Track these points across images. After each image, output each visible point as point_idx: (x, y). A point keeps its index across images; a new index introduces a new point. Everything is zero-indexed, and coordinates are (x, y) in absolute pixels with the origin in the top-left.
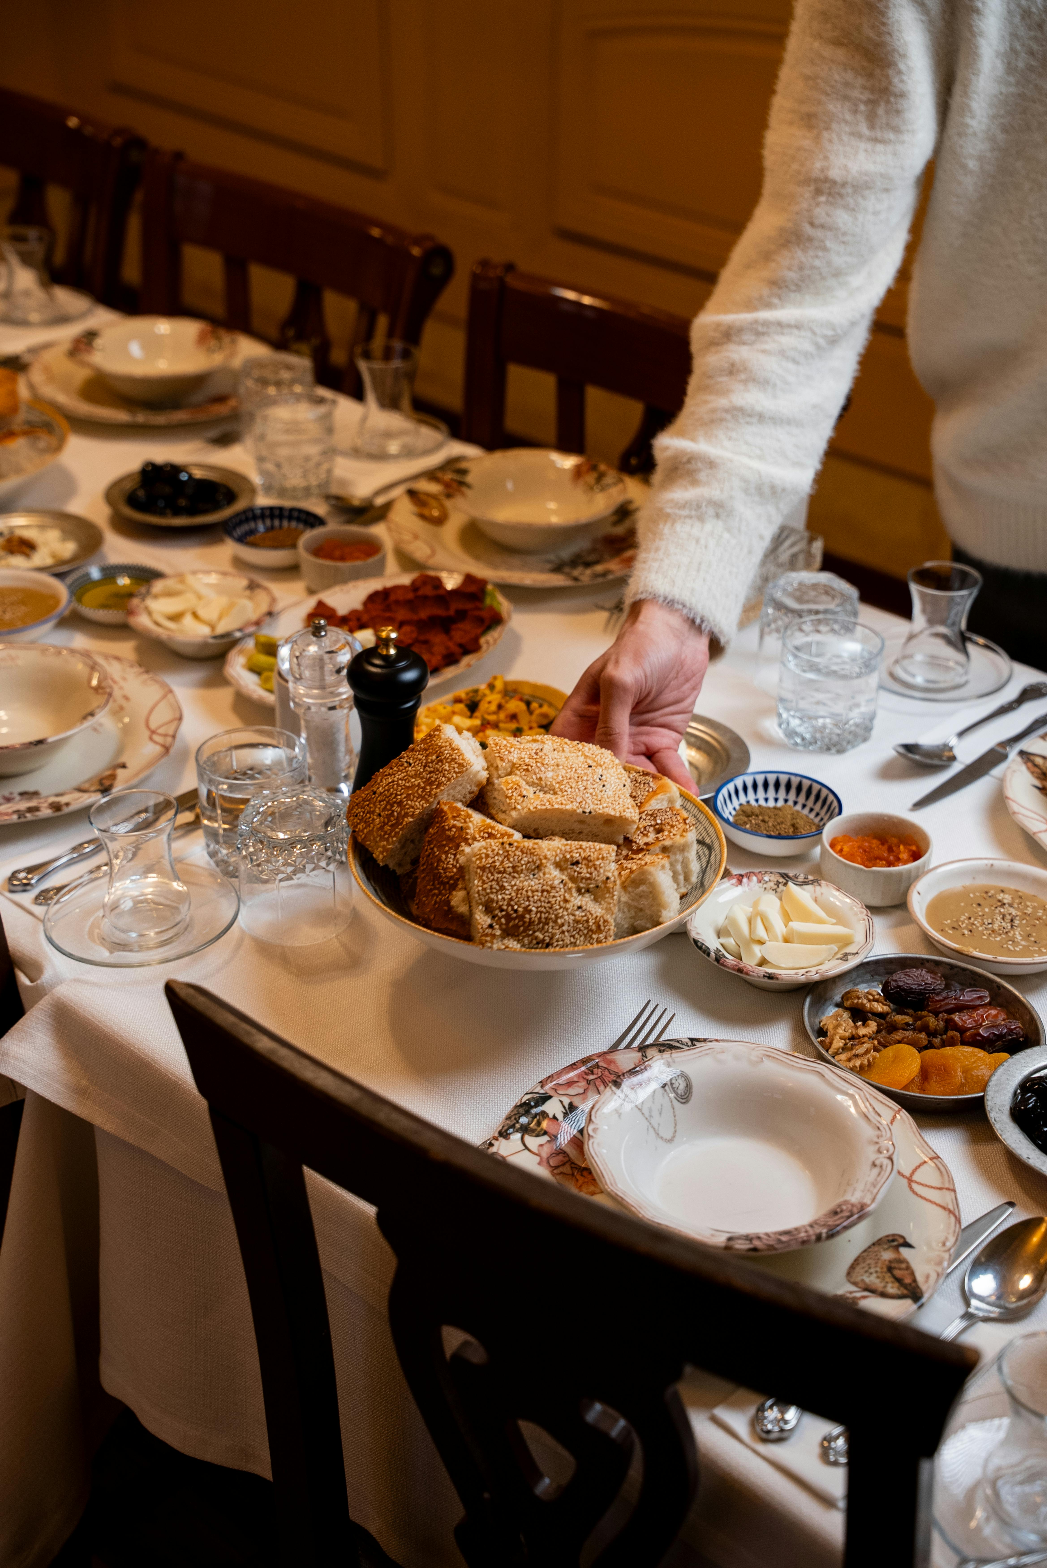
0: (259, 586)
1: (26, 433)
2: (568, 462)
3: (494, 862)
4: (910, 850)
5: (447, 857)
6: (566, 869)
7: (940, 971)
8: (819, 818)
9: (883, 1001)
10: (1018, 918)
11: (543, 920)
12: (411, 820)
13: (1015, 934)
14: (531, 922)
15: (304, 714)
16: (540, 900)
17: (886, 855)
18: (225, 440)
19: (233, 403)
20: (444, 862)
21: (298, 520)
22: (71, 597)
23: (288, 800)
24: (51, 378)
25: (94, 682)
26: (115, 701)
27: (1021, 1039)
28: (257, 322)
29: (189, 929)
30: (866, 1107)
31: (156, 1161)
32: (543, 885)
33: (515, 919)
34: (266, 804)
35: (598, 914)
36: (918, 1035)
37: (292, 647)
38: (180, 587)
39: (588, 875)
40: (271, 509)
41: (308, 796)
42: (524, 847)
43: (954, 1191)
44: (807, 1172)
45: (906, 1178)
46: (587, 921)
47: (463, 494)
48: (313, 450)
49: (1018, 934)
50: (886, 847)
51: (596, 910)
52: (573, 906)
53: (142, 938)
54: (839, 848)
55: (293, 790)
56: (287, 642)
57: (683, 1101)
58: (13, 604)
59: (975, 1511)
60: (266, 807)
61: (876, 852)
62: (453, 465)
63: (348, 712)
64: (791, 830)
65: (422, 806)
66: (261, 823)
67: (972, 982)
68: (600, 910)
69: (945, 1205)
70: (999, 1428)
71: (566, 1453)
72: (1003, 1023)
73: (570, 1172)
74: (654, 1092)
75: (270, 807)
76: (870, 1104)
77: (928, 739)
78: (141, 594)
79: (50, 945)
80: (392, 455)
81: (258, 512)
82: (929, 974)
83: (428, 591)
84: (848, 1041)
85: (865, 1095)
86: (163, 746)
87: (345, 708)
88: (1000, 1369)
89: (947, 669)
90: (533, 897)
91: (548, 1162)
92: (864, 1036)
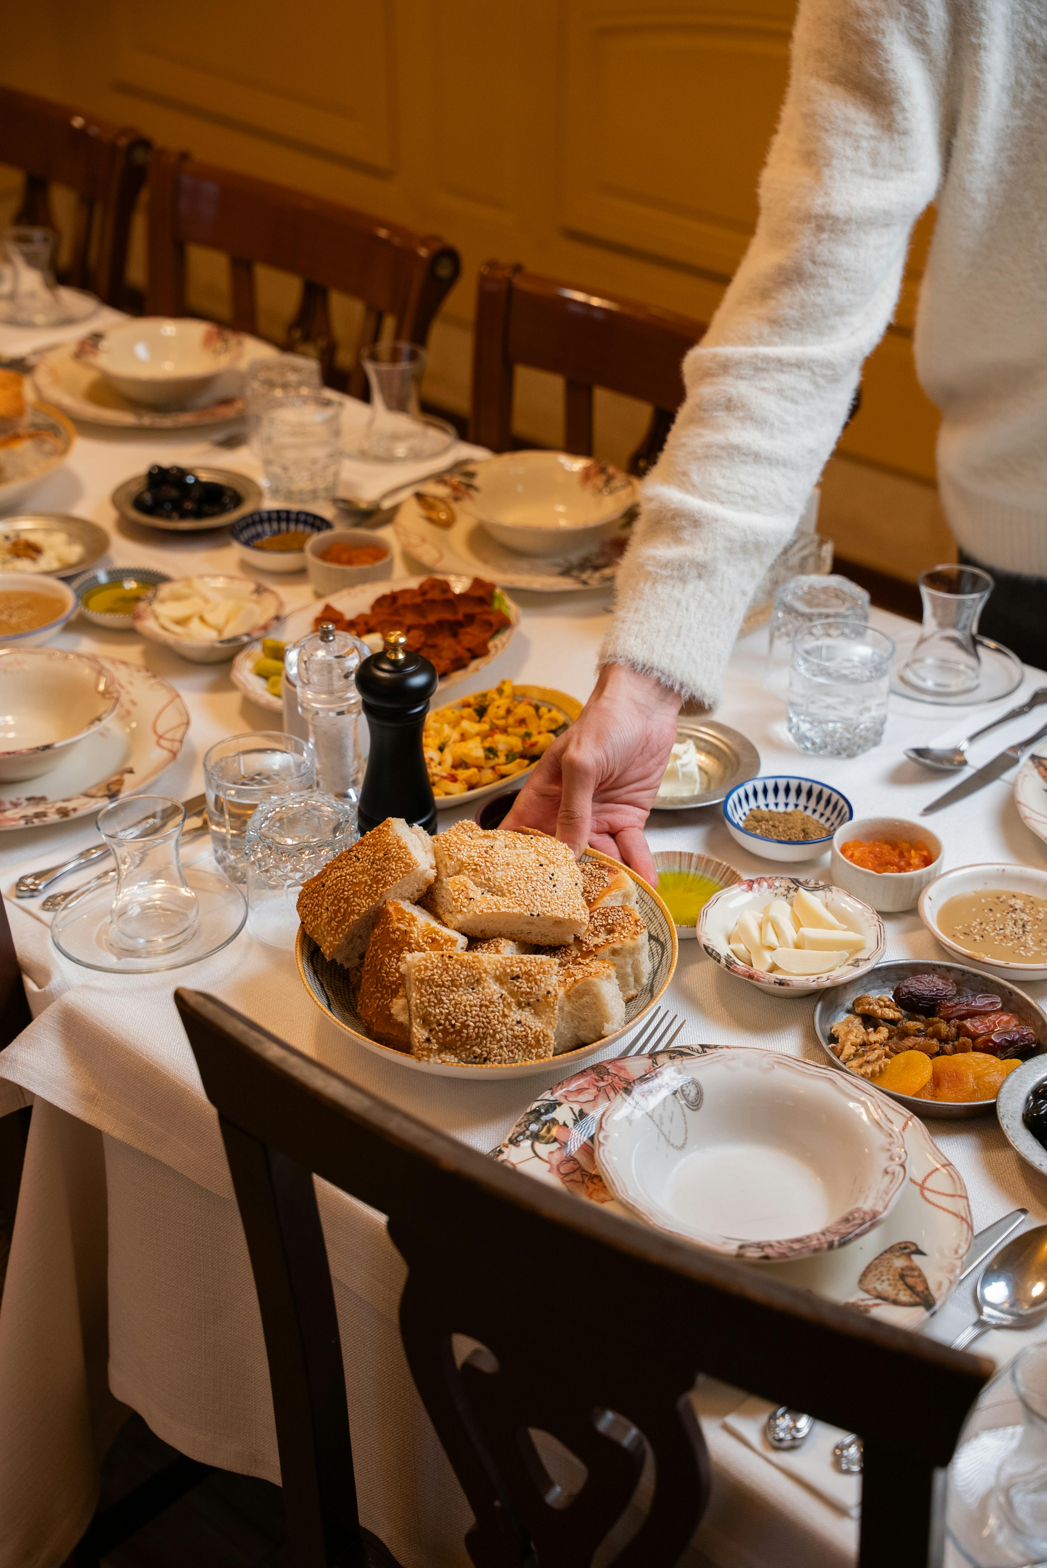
0: (266, 590)
1: (31, 436)
2: (577, 465)
3: (433, 975)
4: (921, 856)
5: (390, 960)
6: (506, 983)
7: (952, 976)
8: (829, 823)
9: (894, 1007)
10: (1029, 923)
11: (481, 1035)
12: (357, 918)
13: (1027, 940)
14: (468, 1037)
15: (312, 719)
16: (478, 1015)
17: (897, 860)
18: (232, 443)
19: (239, 405)
20: (387, 966)
21: (305, 523)
22: (78, 601)
23: (297, 806)
24: (57, 380)
25: (101, 687)
26: (122, 706)
27: (1033, 1045)
28: (263, 323)
29: (197, 934)
30: (878, 1114)
31: (166, 1168)
32: (482, 1000)
33: (452, 1034)
34: (274, 810)
35: (538, 1029)
36: (930, 1041)
37: (300, 652)
38: (186, 591)
39: (528, 990)
40: (278, 512)
41: (316, 802)
42: (464, 960)
43: (967, 1198)
44: (819, 1179)
45: (918, 1185)
46: (526, 1036)
47: (471, 498)
48: (320, 453)
49: (1029, 940)
50: (897, 852)
51: (536, 1024)
52: (513, 1020)
53: (152, 944)
54: (850, 853)
55: (301, 796)
56: (295, 646)
57: (694, 1108)
58: (19, 608)
59: (988, 1519)
60: (274, 812)
61: (887, 858)
62: (461, 467)
63: (357, 717)
64: (802, 835)
65: (369, 905)
66: (269, 830)
67: (984, 988)
68: (540, 1025)
69: (957, 1213)
70: (1013, 1436)
71: (576, 1461)
72: (1015, 1029)
73: (581, 1180)
74: (665, 1099)
75: (278, 812)
76: (882, 1111)
77: (939, 743)
78: (148, 599)
79: (57, 950)
80: (399, 457)
81: (265, 516)
82: (940, 980)
83: (435, 595)
84: (859, 1047)
85: (877, 1102)
86: (170, 751)
87: (353, 713)
88: (1013, 1377)
89: (959, 672)
90: (471, 1012)
91: (558, 1170)
92: (875, 1042)
